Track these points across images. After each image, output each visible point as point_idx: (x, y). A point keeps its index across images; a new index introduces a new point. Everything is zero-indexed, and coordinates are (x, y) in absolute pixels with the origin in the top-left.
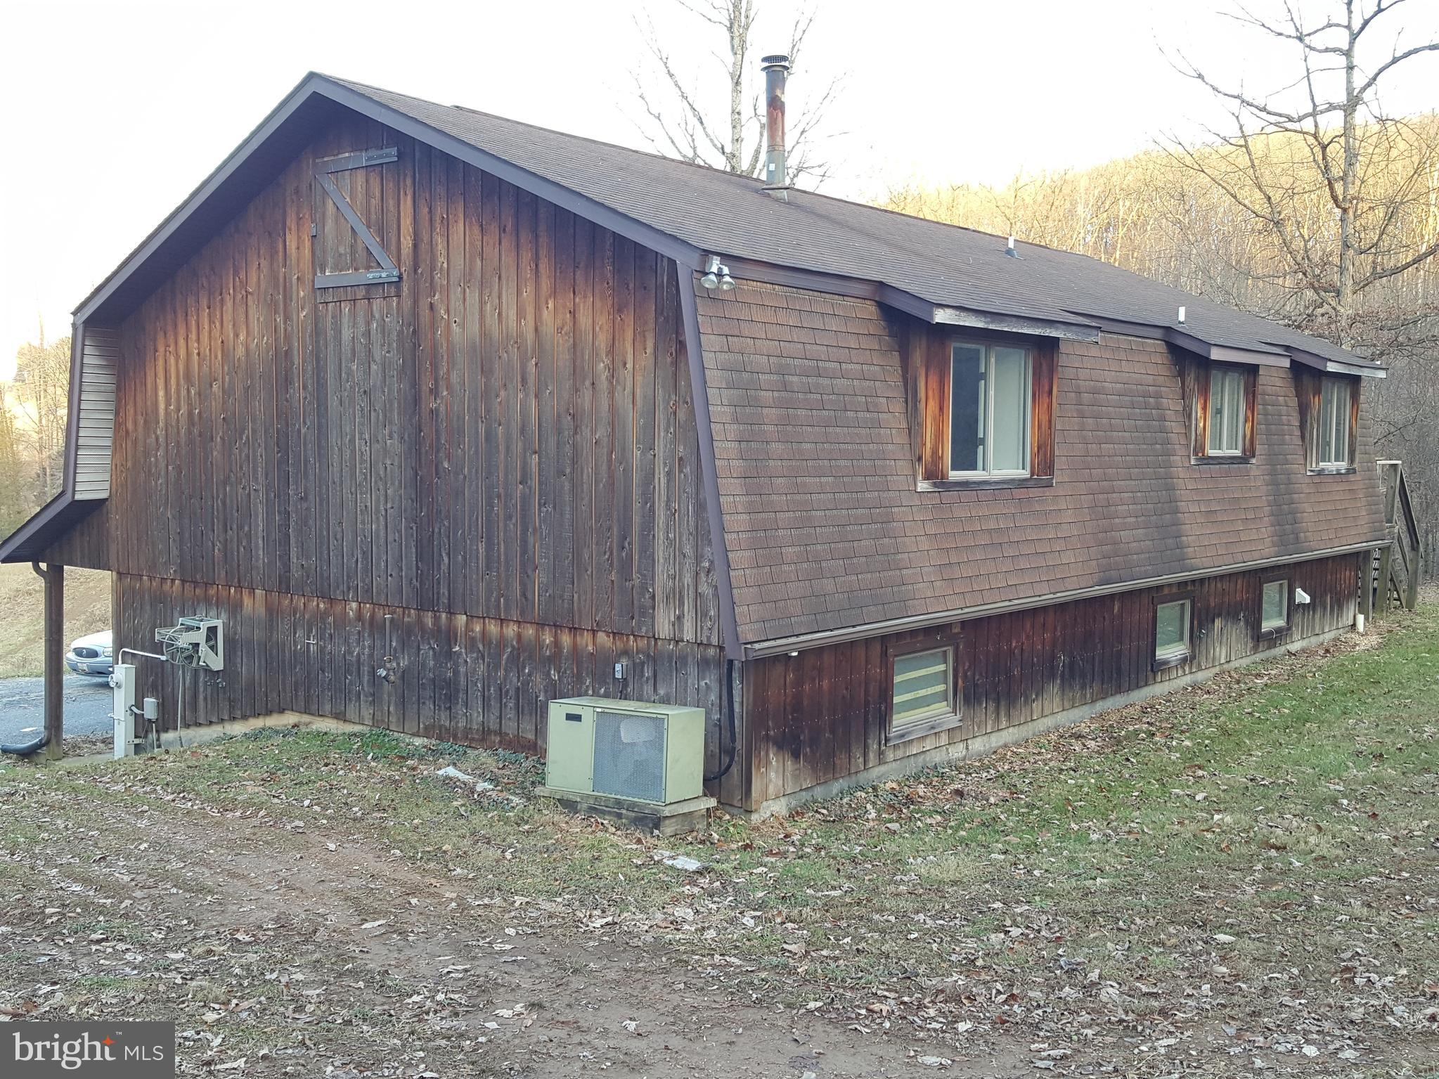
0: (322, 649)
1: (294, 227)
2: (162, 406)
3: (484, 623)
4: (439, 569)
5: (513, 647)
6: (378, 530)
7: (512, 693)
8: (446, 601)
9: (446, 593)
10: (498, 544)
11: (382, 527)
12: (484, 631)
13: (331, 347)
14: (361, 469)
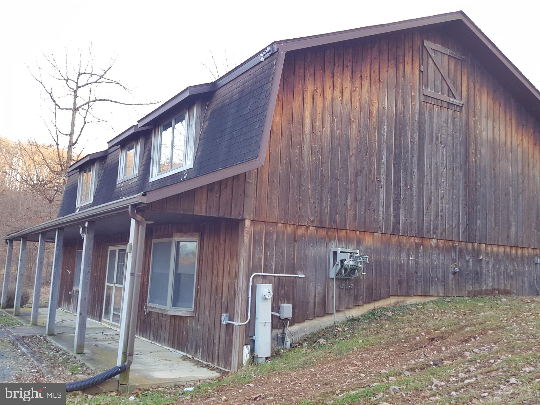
0: (417, 262)
1: (410, 62)
2: (308, 120)
3: (492, 247)
4: (476, 225)
5: (502, 256)
6: (449, 208)
7: (502, 273)
8: (479, 238)
9: (479, 235)
10: (499, 217)
11: (451, 206)
12: (492, 250)
13: (427, 123)
14: (441, 179)
